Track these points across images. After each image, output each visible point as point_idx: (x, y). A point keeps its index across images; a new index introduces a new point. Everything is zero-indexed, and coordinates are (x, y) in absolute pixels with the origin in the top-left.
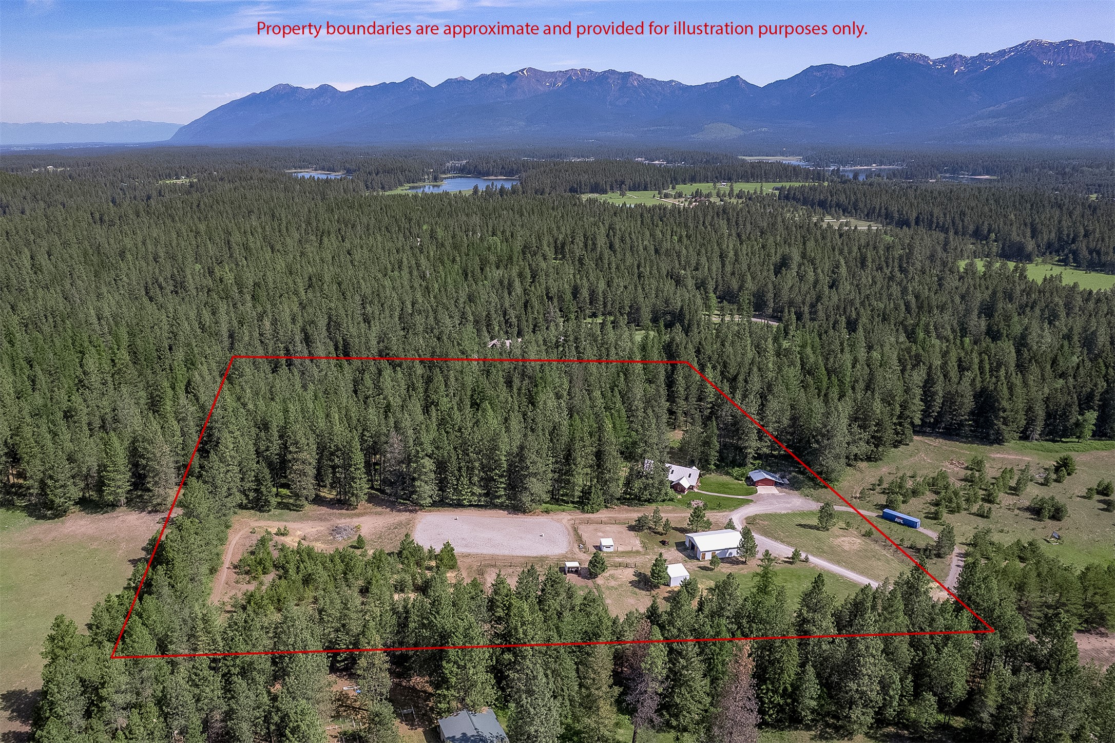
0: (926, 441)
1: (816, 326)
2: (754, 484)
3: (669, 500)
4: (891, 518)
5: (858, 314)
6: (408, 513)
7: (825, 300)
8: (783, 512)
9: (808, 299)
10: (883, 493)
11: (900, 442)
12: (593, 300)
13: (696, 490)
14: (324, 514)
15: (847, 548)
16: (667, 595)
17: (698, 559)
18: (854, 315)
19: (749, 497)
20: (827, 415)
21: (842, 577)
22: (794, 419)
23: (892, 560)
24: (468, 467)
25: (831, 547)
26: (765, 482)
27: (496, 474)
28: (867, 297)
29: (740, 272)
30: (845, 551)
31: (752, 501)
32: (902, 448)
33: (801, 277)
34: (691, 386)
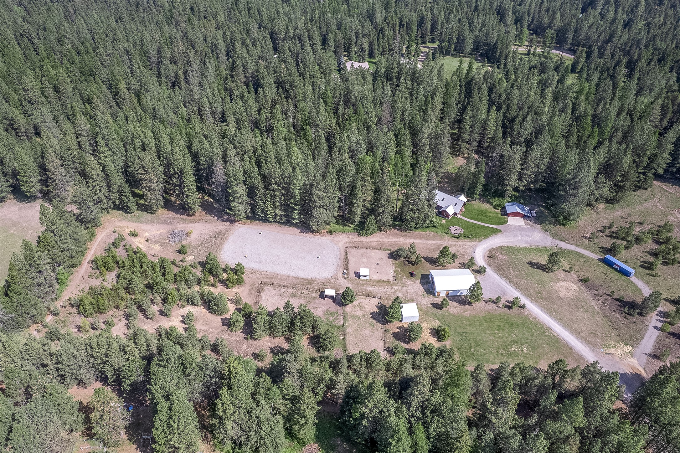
0: (664, 187)
1: (601, 64)
2: (507, 215)
3: (433, 227)
4: (610, 264)
5: (639, 55)
6: (228, 223)
7: (616, 39)
8: (523, 245)
9: (602, 37)
10: (610, 236)
11: (639, 187)
12: (433, 29)
13: (459, 216)
14: (170, 218)
15: (562, 295)
16: (396, 330)
17: (434, 295)
18: (636, 57)
19: (499, 227)
20: (579, 167)
21: (548, 328)
22: (550, 166)
23: (598, 313)
24: (271, 195)
25: (549, 292)
26: (516, 214)
27: (292, 203)
28: (654, 37)
29: (554, 9)
30: (559, 298)
31: (500, 231)
32: (640, 192)
33: (602, 15)
34: (476, 123)
